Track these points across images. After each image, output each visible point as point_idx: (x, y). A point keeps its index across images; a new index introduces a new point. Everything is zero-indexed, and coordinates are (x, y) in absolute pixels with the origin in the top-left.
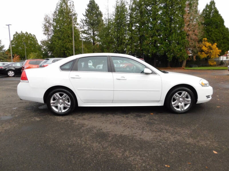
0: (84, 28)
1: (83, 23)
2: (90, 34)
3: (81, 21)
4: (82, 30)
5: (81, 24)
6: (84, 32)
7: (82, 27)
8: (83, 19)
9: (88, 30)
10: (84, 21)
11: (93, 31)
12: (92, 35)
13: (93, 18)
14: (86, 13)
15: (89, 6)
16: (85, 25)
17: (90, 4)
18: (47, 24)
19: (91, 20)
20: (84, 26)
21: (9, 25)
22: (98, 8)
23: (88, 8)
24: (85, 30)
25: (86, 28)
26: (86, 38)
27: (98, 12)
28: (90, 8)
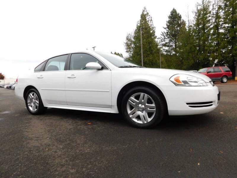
0: (165, 41)
1: (163, 36)
2: (172, 46)
3: (162, 34)
4: (163, 43)
5: (162, 38)
6: (165, 45)
7: (163, 40)
8: (164, 32)
9: (169, 43)
10: (165, 33)
11: (175, 43)
12: (174, 47)
13: (175, 28)
14: (167, 25)
15: (170, 17)
16: (167, 37)
17: (172, 14)
18: (129, 43)
19: (173, 31)
20: (165, 38)
21: (94, 48)
22: (180, 17)
23: (169, 19)
24: (166, 43)
25: (167, 41)
26: (167, 51)
27: (180, 22)
28: (171, 19)
